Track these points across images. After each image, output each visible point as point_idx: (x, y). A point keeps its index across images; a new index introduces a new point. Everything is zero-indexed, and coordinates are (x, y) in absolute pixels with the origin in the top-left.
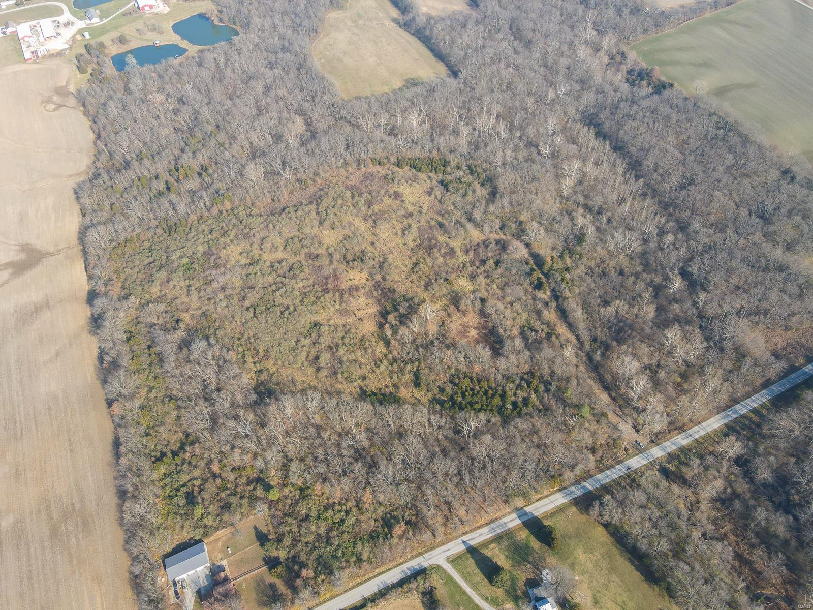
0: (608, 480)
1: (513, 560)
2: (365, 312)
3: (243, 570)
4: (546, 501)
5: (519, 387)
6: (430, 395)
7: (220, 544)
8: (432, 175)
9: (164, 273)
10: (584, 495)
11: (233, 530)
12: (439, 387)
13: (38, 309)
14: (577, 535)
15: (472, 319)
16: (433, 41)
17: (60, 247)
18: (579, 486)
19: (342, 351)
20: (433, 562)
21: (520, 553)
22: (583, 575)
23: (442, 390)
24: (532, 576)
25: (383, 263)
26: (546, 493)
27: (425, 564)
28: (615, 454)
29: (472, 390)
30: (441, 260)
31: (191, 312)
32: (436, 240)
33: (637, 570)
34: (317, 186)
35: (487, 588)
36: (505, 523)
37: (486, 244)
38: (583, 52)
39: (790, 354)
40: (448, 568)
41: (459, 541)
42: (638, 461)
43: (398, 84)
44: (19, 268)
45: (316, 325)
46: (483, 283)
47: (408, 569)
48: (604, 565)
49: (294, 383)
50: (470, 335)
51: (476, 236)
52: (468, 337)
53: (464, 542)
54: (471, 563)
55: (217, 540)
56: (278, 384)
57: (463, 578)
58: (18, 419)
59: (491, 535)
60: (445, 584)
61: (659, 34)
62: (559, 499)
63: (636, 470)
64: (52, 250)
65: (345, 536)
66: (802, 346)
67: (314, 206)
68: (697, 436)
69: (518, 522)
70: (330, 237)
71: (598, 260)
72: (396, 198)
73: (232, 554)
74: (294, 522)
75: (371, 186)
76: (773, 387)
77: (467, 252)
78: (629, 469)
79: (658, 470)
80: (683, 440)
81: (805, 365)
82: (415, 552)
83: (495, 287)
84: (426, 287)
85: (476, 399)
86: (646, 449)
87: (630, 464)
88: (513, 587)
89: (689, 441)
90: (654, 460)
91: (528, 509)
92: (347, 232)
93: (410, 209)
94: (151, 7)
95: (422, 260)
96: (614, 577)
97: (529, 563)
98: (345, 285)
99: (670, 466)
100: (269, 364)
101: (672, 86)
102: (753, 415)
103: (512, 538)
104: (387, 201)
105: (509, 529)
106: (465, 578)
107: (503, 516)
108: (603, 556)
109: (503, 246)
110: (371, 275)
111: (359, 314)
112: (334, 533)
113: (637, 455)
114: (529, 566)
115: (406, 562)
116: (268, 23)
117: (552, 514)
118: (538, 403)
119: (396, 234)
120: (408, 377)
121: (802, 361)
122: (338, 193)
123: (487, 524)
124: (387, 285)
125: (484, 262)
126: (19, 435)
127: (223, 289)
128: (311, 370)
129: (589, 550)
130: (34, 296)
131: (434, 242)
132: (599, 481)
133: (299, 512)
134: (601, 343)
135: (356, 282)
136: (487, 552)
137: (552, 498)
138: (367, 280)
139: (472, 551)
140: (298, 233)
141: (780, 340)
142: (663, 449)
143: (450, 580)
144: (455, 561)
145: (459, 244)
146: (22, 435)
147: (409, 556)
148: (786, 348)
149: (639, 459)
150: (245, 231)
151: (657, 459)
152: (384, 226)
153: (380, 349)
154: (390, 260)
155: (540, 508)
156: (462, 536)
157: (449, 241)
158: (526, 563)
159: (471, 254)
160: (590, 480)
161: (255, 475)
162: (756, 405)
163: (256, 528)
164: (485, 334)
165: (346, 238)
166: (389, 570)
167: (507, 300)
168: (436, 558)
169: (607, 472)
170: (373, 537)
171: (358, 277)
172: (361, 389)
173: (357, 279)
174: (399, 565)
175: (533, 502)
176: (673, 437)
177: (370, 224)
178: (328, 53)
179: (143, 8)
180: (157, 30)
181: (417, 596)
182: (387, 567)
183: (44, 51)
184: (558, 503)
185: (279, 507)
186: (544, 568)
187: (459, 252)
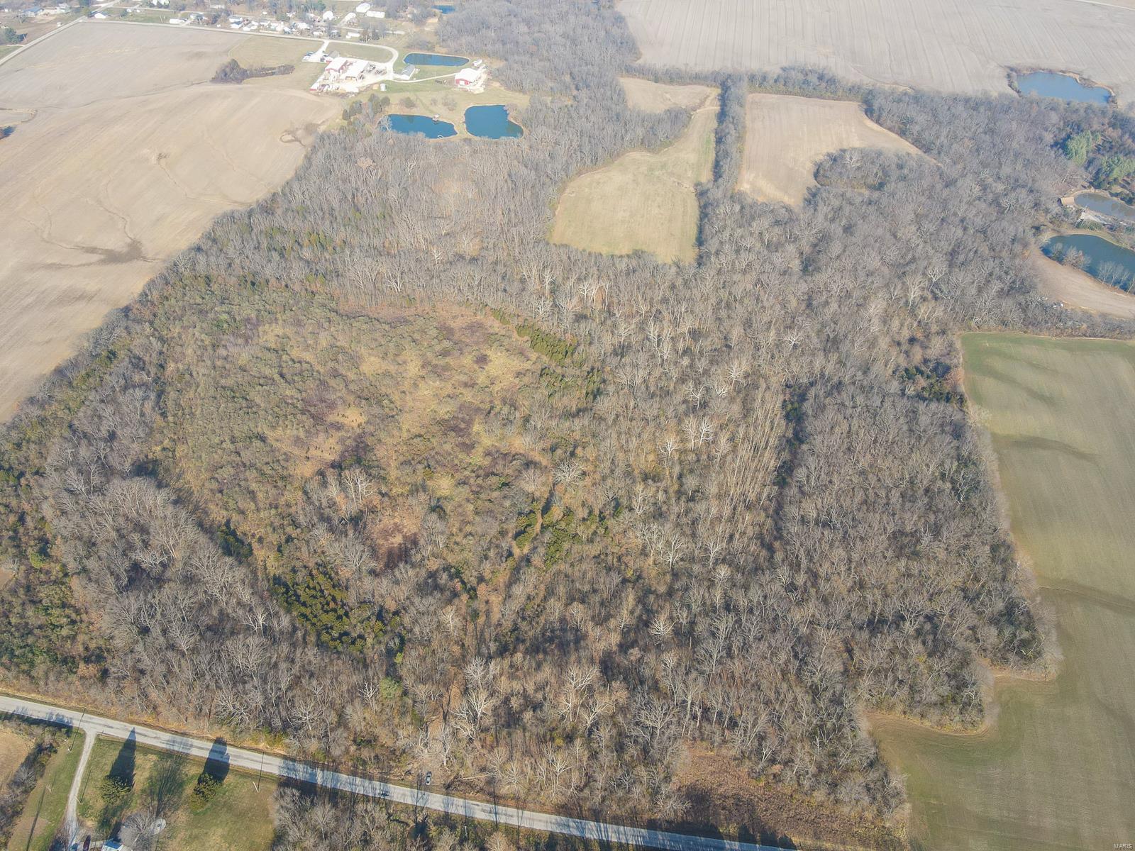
0: (348, 789)
1: (152, 785)
2: (319, 454)
4: (258, 756)
5: (366, 619)
6: (280, 571)
8: (543, 357)
9: (194, 318)
10: (305, 783)
13: (81, 297)
14: (240, 815)
17: (157, 257)
18: (310, 770)
20: (85, 727)
21: (166, 785)
23: (294, 572)
25: (389, 417)
26: (262, 746)
27: (76, 724)
28: (390, 768)
29: (320, 591)
30: (448, 446)
31: (179, 364)
32: (470, 425)
34: (417, 311)
35: (94, 792)
36: (192, 746)
37: (515, 457)
39: (724, 808)
40: (90, 742)
41: (131, 727)
42: (404, 795)
43: (625, 249)
44: (113, 258)
45: (263, 439)
46: (464, 496)
47: (58, 715)
49: (179, 477)
50: (392, 540)
51: (516, 444)
52: (387, 540)
53: (133, 732)
54: (112, 756)
56: (167, 470)
57: (88, 763)
59: (164, 746)
60: (69, 755)
61: (1026, 335)
62: (273, 766)
63: (391, 802)
64: (150, 256)
66: (752, 811)
68: (502, 820)
69: (206, 754)
70: (372, 364)
72: (477, 362)
74: (24, 597)
76: (660, 835)
77: (487, 455)
78: (385, 795)
79: (417, 824)
80: (481, 812)
81: (731, 838)
82: (82, 705)
83: (471, 507)
85: (312, 602)
86: (429, 789)
87: (392, 790)
88: (116, 811)
89: (488, 818)
90: (423, 808)
91: (230, 750)
92: (393, 368)
93: (481, 379)
94: (467, 82)
95: (430, 437)
97: (159, 800)
98: (332, 418)
99: (433, 828)
101: (962, 400)
103: (180, 764)
104: (468, 360)
105: (187, 754)
106: (89, 765)
107: (199, 738)
110: (367, 422)
111: (313, 452)
112: (39, 632)
113: (412, 787)
114: (156, 803)
115: (65, 708)
117: (246, 774)
119: (437, 397)
121: (733, 829)
122: (424, 326)
123: (176, 733)
124: (370, 441)
125: (489, 475)
128: (204, 475)
129: (231, 839)
130: (91, 286)
131: (463, 426)
132: (338, 781)
133: (38, 592)
135: (346, 421)
136: (139, 759)
137: (267, 758)
138: (359, 425)
139: (129, 746)
142: (448, 804)
143: (76, 756)
144: (101, 741)
145: (489, 443)
147: (73, 704)
148: (726, 797)
149: (409, 793)
151: (428, 808)
152: (433, 382)
153: (291, 497)
154: (402, 418)
155: (240, 758)
156: (139, 724)
157: (482, 433)
158: (156, 798)
159: (489, 459)
160: (329, 774)
161: (50, 536)
162: (614, 840)
165: (387, 374)
166: (46, 703)
167: (468, 528)
168: (92, 725)
169: (358, 779)
170: (65, 661)
171: (353, 418)
172: (228, 522)
173: (350, 419)
174: (55, 705)
175: (242, 748)
176: (475, 799)
177: (423, 373)
178: (587, 190)
179: (458, 81)
180: (450, 106)
181: (32, 745)
182: (44, 699)
183: (332, 88)
184: (266, 769)
185: (31, 577)
186: (165, 817)
187: (479, 450)
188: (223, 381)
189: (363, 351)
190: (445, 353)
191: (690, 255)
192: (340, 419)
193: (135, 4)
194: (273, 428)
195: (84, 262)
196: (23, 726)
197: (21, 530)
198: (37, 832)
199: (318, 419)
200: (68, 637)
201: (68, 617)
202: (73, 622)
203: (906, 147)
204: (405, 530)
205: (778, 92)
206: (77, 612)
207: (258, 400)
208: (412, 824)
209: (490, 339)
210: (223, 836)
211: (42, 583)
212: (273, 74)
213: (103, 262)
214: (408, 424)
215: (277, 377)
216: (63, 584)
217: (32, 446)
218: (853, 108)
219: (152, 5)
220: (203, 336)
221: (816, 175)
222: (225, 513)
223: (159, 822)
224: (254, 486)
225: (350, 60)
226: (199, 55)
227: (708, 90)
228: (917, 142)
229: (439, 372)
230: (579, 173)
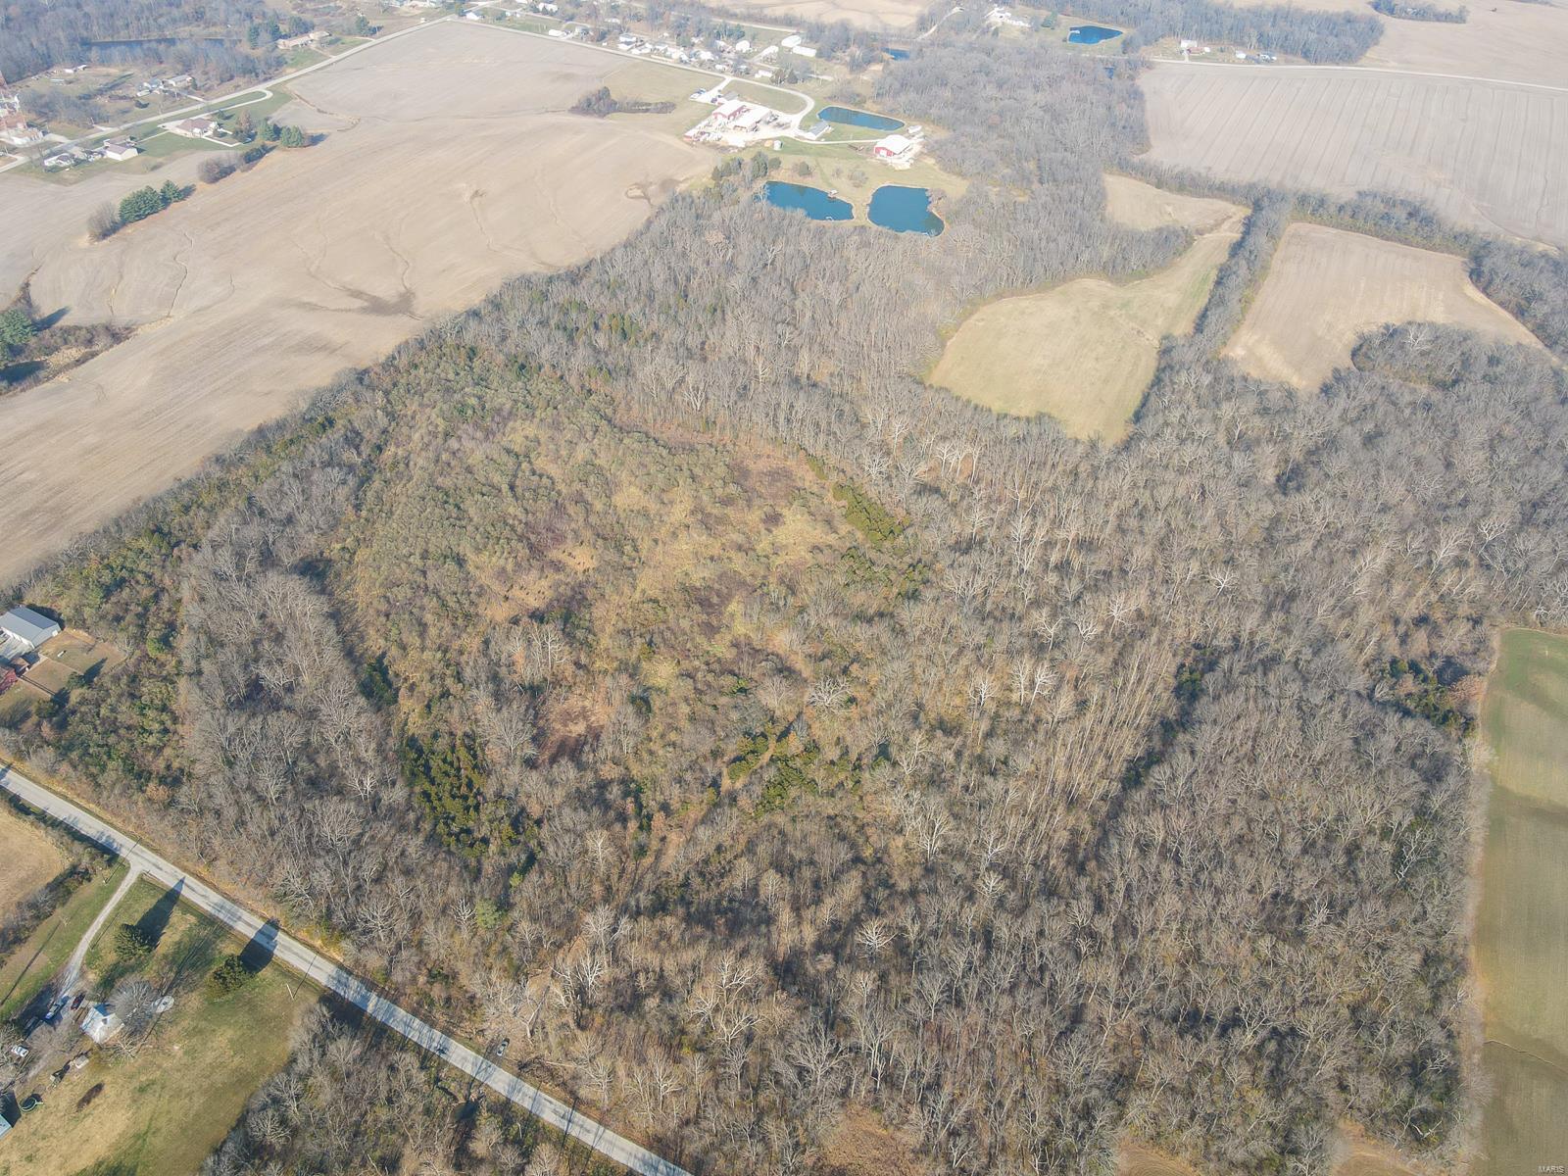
0: (400, 1029)
1: (177, 953)
2: (524, 596)
3: (39, 681)
4: (310, 955)
7: (66, 642)
8: (857, 534)
10: (352, 1005)
11: (92, 643)
13: (323, 348)
14: (261, 1021)
17: (427, 314)
18: (364, 991)
20: (132, 859)
21: (192, 956)
22: (186, 1053)
23: (435, 738)
26: (318, 943)
27: (123, 853)
28: (462, 1019)
29: (457, 768)
30: (686, 622)
32: (723, 600)
35: (111, 939)
36: (240, 918)
37: (767, 657)
40: (131, 879)
41: (181, 874)
42: (465, 1059)
43: (1026, 409)
44: (377, 307)
45: (460, 562)
47: (109, 837)
48: (219, 1078)
49: (347, 587)
50: (571, 727)
51: (778, 640)
52: (566, 726)
53: (182, 881)
54: (148, 903)
55: (69, 636)
56: (338, 575)
57: (118, 904)
58: (164, 414)
59: (209, 909)
60: (102, 888)
62: (322, 973)
63: (446, 1063)
64: (418, 312)
68: (574, 1131)
69: (251, 934)
70: (629, 496)
72: (765, 521)
73: (59, 660)
75: (763, 484)
77: (734, 646)
78: (442, 1051)
79: (468, 1102)
80: (551, 1112)
82: (139, 833)
83: (687, 710)
86: (498, 1062)
87: (452, 1049)
88: (126, 971)
89: (557, 1123)
90: (481, 1084)
91: (281, 937)
92: (653, 507)
93: (762, 545)
94: (890, 153)
95: (668, 606)
96: (200, 1100)
97: (178, 973)
98: (554, 554)
99: (485, 1114)
101: (1468, 728)
103: (218, 937)
104: (754, 517)
105: (231, 927)
106: (119, 906)
107: (252, 911)
108: (236, 1070)
110: (596, 569)
111: (516, 592)
112: (125, 733)
113: (478, 1052)
114: (172, 975)
115: (119, 830)
117: (288, 973)
119: (696, 555)
120: (426, 688)
122: (712, 460)
123: (224, 895)
124: (591, 594)
125: (725, 672)
126: (142, 426)
129: (238, 1046)
130: (339, 336)
131: (716, 600)
132: (392, 1015)
135: (571, 562)
136: (176, 915)
137: (320, 961)
138: (585, 571)
139: (171, 897)
142: (514, 1089)
143: (109, 892)
144: (145, 883)
145: (743, 630)
146: (143, 428)
147: (130, 829)
149: (471, 1059)
151: (487, 1086)
152: (699, 536)
153: (469, 642)
155: (288, 951)
156: (192, 874)
158: (175, 969)
159: (734, 653)
160: (385, 1003)
161: (178, 621)
163: (103, 661)
164: (586, 743)
165: (645, 513)
166: (98, 817)
167: (673, 736)
168: (140, 860)
169: (417, 1021)
170: (139, 776)
171: (581, 559)
172: (384, 655)
173: (577, 561)
174: (112, 825)
175: (295, 938)
176: (551, 1093)
177: (690, 520)
178: (1002, 320)
179: (878, 150)
180: (858, 182)
181: (67, 865)
182: (102, 814)
183: (712, 138)
184: (314, 974)
185: (142, 666)
186: (176, 996)
187: (726, 637)
188: (440, 480)
189: (624, 476)
190: (727, 501)
191: (1118, 433)
192: (563, 557)
193: (519, 5)
194: (478, 550)
195: (343, 307)
196: (66, 839)
197: (153, 608)
198: (32, 970)
199: (536, 551)
200: (154, 747)
201: (162, 723)
202: (166, 731)
203: (1520, 333)
204: (593, 718)
205: (1338, 226)
206: (175, 720)
207: (472, 512)
208: (462, 1101)
209: (795, 494)
210: (231, 1041)
211: (151, 676)
212: (647, 110)
213: (364, 310)
214: (648, 582)
215: (505, 488)
216: (172, 682)
217: (202, 512)
218: (1453, 264)
219: (536, 11)
220: (440, 421)
221: (1354, 354)
222: (382, 642)
223: (165, 999)
224: (429, 618)
225: (748, 105)
226: (568, 77)
227: (1232, 208)
228: (1540, 329)
229: (709, 524)
230: (999, 296)
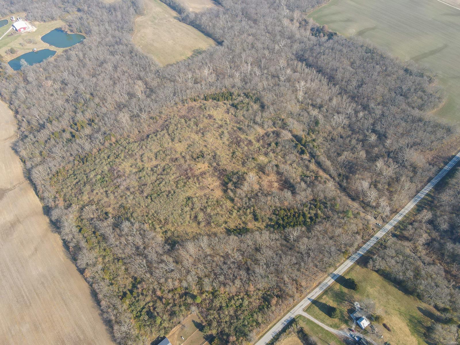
0: (369, 247)
1: (337, 301)
2: (213, 186)
4: (342, 266)
5: (310, 208)
6: (264, 224)
7: (176, 336)
8: (225, 102)
9: (88, 187)
10: (360, 258)
11: (181, 326)
12: (268, 218)
13: (13, 225)
14: (365, 280)
15: (273, 177)
16: (203, 27)
17: (14, 184)
18: (357, 254)
19: (209, 210)
20: (296, 313)
21: (339, 297)
22: (374, 300)
23: (271, 220)
24: (350, 308)
25: (215, 156)
27: (293, 316)
28: (368, 233)
29: (286, 215)
30: (246, 148)
31: (112, 206)
32: (240, 138)
33: (400, 290)
34: (163, 119)
35: (329, 320)
36: (326, 283)
37: (267, 134)
38: (286, 22)
39: (436, 162)
40: (305, 314)
41: (306, 299)
42: (381, 234)
45: (189, 198)
46: (273, 157)
47: (285, 321)
48: (383, 292)
49: (187, 234)
50: (275, 186)
51: (261, 131)
52: (273, 187)
53: (309, 299)
54: (316, 309)
55: (174, 334)
56: (178, 237)
57: (315, 318)
58: (24, 294)
59: (321, 291)
60: (307, 324)
61: (320, 7)
62: (349, 264)
63: (381, 238)
65: (246, 312)
66: (440, 157)
67: (165, 131)
68: (404, 214)
69: (333, 280)
70: (180, 147)
71: (328, 133)
72: (210, 118)
73: (185, 340)
74: (215, 312)
75: (194, 114)
76: (433, 181)
77: (258, 141)
78: (378, 239)
79: (392, 235)
80: (399, 218)
81: (444, 166)
82: (285, 311)
83: (280, 157)
84: (243, 165)
85: (290, 220)
86: (382, 226)
87: (377, 236)
88: (342, 316)
89: (402, 217)
90: (388, 231)
91: (335, 272)
93: (220, 123)
94: (24, 28)
95: (236, 150)
96: (390, 297)
97: (346, 301)
98: (197, 173)
99: (396, 232)
100: (169, 226)
101: (336, 34)
102: (427, 197)
103: (332, 290)
104: (206, 121)
105: (329, 286)
106: (316, 318)
107: (324, 279)
108: (380, 287)
109: (277, 134)
110: (210, 164)
111: (211, 187)
112: (239, 312)
113: (379, 230)
114: (346, 302)
115: (282, 317)
116: (102, 28)
117: (348, 272)
118: (322, 215)
119: (217, 138)
120: (250, 217)
121: (442, 165)
122: (177, 121)
123: (317, 286)
124: (221, 168)
125: (269, 145)
126: (28, 304)
127: (128, 189)
128: (194, 225)
129: (373, 286)
131: (239, 139)
132: (365, 248)
133: (215, 305)
134: (343, 176)
135: (203, 169)
136: (323, 301)
137: (345, 263)
138: (209, 167)
139: (315, 302)
140: (161, 148)
141: (430, 156)
142: (391, 224)
143: (309, 322)
144: (307, 310)
145: (253, 137)
146: (30, 303)
147: (283, 314)
148: (433, 160)
149: (381, 232)
150: (130, 153)
152: (208, 135)
153: (229, 204)
154: (218, 153)
155: (340, 271)
156: (306, 295)
157: (247, 137)
158: (344, 301)
159: (261, 141)
160: (361, 249)
161: (183, 292)
162: (427, 192)
163: (193, 321)
164: (282, 184)
165: (189, 146)
166: (275, 324)
167: (289, 163)
168: (297, 311)
169: (367, 243)
172: (226, 229)
173: (203, 167)
174: (279, 320)
176: (393, 217)
177: (200, 135)
178: (143, 42)
179: (19, 30)
180: (32, 42)
181: (295, 334)
184: (349, 266)
185: (204, 306)
186: (354, 301)
187: (254, 142)
191: (211, 41)
192: (199, 171)
202: (242, 299)
204: (273, 180)
209: (202, 109)
211: (211, 303)
214: (224, 153)
223: (355, 304)
